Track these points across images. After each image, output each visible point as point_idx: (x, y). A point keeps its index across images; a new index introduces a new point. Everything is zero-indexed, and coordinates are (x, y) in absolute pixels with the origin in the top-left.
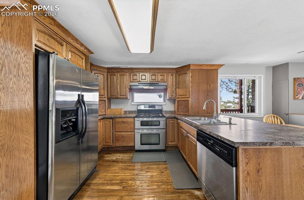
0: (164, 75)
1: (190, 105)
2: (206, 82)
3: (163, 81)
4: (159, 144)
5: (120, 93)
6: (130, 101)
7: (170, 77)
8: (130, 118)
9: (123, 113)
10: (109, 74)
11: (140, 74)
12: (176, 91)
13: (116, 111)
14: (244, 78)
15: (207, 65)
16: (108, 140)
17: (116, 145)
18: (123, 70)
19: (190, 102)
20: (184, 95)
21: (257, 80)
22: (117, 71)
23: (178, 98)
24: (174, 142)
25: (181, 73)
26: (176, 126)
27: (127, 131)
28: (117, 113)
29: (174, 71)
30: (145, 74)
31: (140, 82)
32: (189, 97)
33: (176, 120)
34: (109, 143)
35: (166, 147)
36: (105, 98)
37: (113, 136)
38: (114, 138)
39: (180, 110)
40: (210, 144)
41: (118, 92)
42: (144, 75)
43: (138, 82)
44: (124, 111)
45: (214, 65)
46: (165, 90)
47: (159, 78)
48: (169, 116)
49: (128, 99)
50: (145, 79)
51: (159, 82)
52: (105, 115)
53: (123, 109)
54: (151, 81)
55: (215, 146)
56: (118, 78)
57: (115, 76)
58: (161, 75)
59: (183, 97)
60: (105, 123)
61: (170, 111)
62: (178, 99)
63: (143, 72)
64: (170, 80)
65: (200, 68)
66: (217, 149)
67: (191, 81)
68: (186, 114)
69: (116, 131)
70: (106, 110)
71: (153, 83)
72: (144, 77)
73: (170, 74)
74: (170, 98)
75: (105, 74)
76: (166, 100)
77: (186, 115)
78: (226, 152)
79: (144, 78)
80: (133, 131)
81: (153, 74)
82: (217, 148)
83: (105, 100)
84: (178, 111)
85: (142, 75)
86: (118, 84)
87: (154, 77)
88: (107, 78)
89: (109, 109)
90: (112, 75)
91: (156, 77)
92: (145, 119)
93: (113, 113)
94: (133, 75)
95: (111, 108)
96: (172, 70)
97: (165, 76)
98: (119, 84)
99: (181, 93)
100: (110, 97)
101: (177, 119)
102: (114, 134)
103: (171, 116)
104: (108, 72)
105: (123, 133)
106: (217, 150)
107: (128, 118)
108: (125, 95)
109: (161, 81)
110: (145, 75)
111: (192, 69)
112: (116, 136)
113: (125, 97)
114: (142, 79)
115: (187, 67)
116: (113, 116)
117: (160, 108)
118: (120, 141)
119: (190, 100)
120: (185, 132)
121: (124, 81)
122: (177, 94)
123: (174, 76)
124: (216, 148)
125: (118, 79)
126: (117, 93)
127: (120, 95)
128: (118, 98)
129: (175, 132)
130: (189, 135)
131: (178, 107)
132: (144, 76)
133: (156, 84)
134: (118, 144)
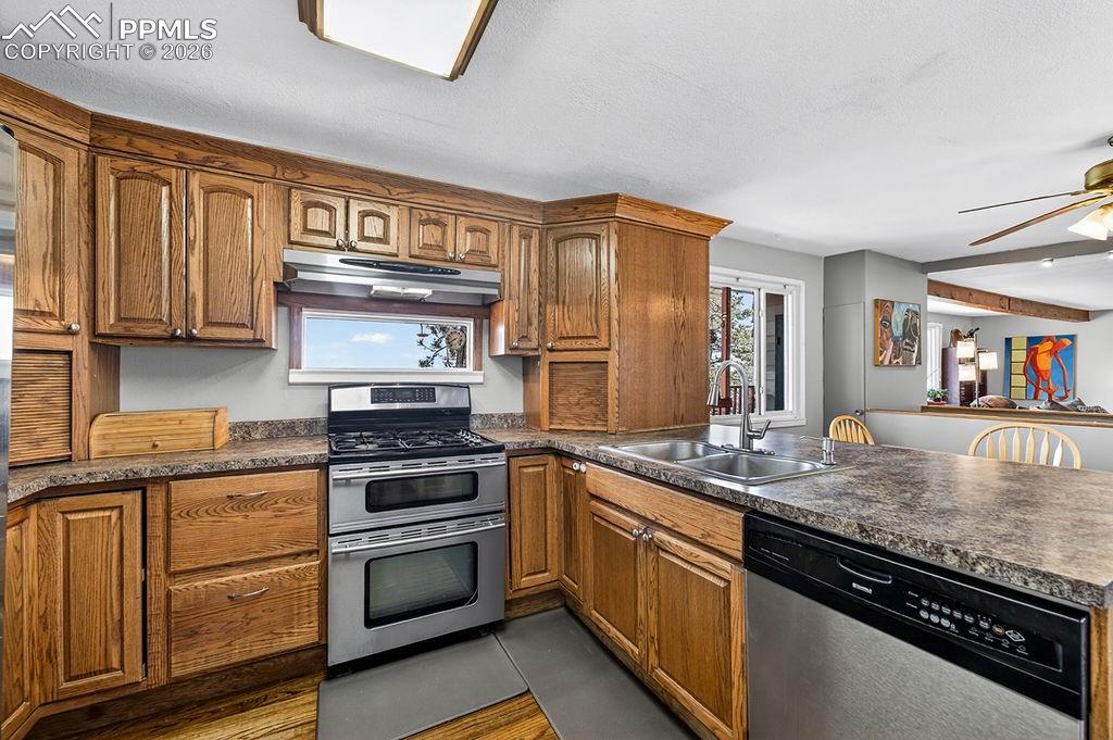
0: (486, 232)
1: (612, 384)
2: (672, 284)
3: (480, 260)
4: (475, 600)
5: (206, 304)
6: (281, 357)
7: (516, 245)
8: (291, 466)
9: (223, 436)
10: (103, 162)
11: (355, 208)
12: (542, 314)
13: (173, 427)
14: (759, 285)
15: (679, 212)
16: (100, 651)
17: (176, 673)
18: (231, 159)
19: (613, 373)
20: (586, 337)
21: (790, 296)
22: (181, 158)
23: (551, 350)
24: (545, 571)
25: (568, 231)
26: (553, 488)
27: (266, 555)
28: (183, 443)
29: (534, 215)
30: (383, 209)
31: (353, 249)
32: (606, 346)
33: (551, 459)
34: (108, 671)
35: (509, 604)
36: (69, 332)
37: (151, 609)
38: (156, 625)
39: (562, 411)
40: (870, 591)
41: (189, 300)
42: (380, 215)
43: (339, 248)
44: (233, 428)
45: (700, 217)
46: (483, 309)
47: (460, 242)
48: (521, 441)
49: (270, 349)
50: (384, 240)
51: (463, 262)
52: (69, 459)
53: (226, 409)
54: (416, 252)
55: (917, 602)
56: (190, 204)
57: (165, 190)
58: (471, 230)
59: (578, 344)
60: (67, 523)
61: (505, 415)
62: (548, 357)
63: (368, 194)
64: (514, 260)
65: (652, 217)
66: (935, 619)
67: (617, 275)
68: (594, 428)
69: (175, 574)
70: (80, 420)
71: (429, 267)
72: (374, 227)
73: (516, 230)
74: (516, 348)
75: (73, 160)
76: (486, 360)
77: (594, 431)
78: (1017, 637)
79: (379, 233)
80: (310, 553)
81: (433, 216)
82: (930, 610)
83: (69, 353)
84: (551, 414)
85: (364, 215)
86: (190, 245)
87: (430, 234)
88: (85, 191)
89: (101, 418)
90: (133, 174)
91: (444, 233)
92: (395, 469)
93: (149, 445)
94: (307, 205)
95: (123, 408)
96: (528, 213)
97: (494, 237)
98: (199, 244)
99: (568, 329)
100: (119, 330)
101: (559, 454)
102: (157, 592)
103: (532, 443)
104: (95, 148)
105: (237, 576)
106: (939, 625)
107: (280, 469)
108: (247, 321)
109: (470, 259)
110: (385, 218)
111: (621, 221)
112: (175, 604)
113: (246, 334)
114: (364, 238)
115: (602, 208)
116: (145, 468)
117: (462, 403)
118: (209, 632)
119: (613, 360)
120: (635, 522)
121: (236, 230)
122: (550, 330)
123: (535, 241)
124: (924, 614)
125: (190, 212)
126: (179, 305)
127: (208, 323)
128: (190, 338)
129: (549, 522)
130: (661, 535)
131: (551, 393)
132: (379, 223)
133: (444, 271)
134: (191, 661)
